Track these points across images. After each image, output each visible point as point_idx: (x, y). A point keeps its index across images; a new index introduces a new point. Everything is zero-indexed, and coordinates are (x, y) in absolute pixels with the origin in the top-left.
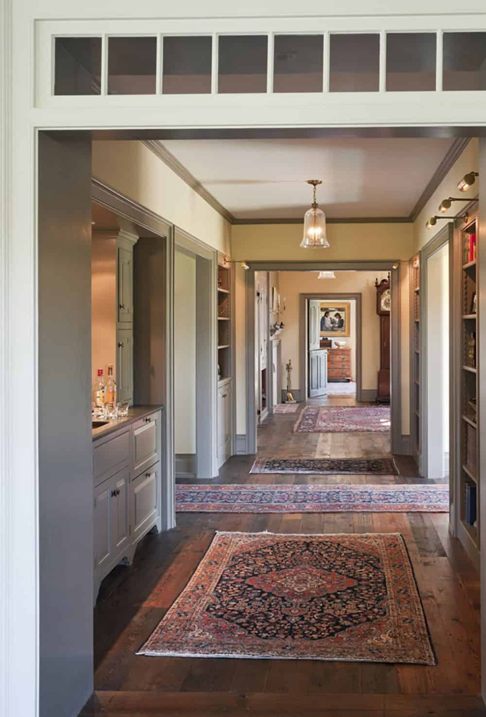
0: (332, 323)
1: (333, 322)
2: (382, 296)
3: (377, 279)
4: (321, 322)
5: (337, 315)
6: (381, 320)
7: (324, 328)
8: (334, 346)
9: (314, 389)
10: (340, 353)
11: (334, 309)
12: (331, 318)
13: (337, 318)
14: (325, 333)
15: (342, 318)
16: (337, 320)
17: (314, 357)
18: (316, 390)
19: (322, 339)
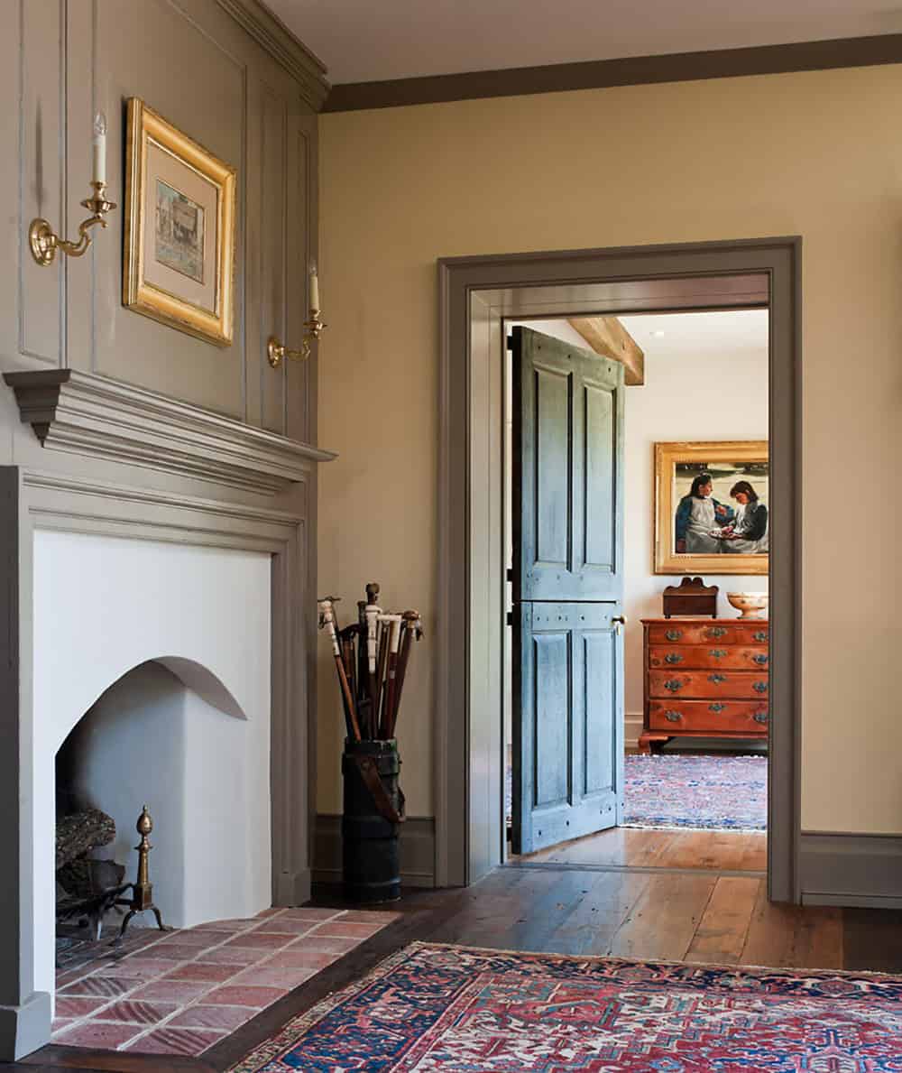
0: (722, 520)
1: (724, 518)
4: (679, 517)
5: (741, 490)
7: (690, 541)
8: (726, 612)
9: (549, 804)
10: (748, 638)
11: (729, 468)
12: (716, 503)
13: (739, 500)
14: (693, 562)
15: (759, 503)
16: (740, 509)
17: (550, 637)
18: (560, 808)
19: (679, 584)
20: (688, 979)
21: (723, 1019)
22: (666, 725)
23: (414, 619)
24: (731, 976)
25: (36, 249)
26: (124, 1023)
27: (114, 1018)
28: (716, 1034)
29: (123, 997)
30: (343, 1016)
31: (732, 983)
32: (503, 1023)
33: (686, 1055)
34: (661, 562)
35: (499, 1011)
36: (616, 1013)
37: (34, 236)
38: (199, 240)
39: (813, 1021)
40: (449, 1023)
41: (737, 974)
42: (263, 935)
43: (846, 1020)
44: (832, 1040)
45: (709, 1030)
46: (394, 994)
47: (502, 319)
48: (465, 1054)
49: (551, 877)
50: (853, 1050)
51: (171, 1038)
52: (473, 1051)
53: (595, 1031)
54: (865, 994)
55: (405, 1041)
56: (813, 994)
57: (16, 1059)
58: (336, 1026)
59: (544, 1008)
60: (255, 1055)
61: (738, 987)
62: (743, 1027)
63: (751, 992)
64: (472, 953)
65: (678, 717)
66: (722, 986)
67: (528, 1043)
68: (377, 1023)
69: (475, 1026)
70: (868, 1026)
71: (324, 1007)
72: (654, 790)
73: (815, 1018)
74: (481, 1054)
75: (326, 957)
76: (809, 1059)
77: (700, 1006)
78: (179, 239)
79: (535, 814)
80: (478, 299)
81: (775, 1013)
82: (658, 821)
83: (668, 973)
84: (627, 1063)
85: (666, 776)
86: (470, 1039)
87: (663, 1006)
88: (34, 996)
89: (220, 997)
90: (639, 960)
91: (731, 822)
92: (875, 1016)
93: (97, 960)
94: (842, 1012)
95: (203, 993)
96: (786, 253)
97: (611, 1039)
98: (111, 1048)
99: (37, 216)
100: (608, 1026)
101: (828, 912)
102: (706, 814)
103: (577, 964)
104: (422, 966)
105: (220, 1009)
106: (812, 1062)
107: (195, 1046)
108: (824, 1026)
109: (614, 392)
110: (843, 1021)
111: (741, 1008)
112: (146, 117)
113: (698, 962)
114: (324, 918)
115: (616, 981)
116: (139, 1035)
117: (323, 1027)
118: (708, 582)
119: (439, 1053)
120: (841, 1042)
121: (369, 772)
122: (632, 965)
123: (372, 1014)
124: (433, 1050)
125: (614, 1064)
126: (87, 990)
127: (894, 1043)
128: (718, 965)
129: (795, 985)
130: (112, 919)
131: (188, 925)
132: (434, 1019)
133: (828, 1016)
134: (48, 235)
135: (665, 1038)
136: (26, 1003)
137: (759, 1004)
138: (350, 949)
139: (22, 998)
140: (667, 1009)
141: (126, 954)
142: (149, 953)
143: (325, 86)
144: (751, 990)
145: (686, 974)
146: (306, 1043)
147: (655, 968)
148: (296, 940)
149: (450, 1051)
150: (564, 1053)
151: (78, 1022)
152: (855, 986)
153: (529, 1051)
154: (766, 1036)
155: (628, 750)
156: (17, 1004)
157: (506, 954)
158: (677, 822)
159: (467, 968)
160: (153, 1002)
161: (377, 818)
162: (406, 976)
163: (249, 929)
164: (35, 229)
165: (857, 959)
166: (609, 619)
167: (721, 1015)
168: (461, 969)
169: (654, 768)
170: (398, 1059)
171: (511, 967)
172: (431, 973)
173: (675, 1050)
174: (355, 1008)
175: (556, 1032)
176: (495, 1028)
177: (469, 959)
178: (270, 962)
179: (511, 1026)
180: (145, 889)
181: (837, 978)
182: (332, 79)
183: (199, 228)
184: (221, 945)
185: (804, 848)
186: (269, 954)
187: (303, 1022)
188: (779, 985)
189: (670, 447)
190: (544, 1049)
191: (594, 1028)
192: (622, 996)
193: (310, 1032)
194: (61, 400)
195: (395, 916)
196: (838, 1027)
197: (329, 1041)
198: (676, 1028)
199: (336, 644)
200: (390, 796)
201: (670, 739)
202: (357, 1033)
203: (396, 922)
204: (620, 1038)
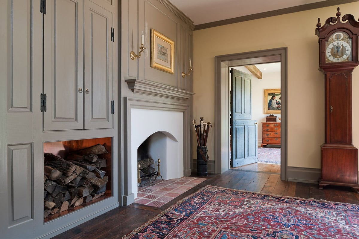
0: (277, 104)
2: (326, 43)
3: (319, 20)
4: (269, 103)
6: (326, 76)
7: (271, 108)
8: (278, 121)
9: (239, 158)
11: (279, 94)
12: (276, 101)
14: (272, 112)
17: (240, 127)
18: (242, 159)
19: (269, 116)
20: (260, 197)
21: (265, 207)
22: (266, 142)
23: (210, 124)
24: (269, 197)
25: (132, 57)
26: (149, 199)
27: (147, 198)
28: (263, 211)
29: (151, 194)
30: (189, 201)
31: (269, 198)
32: (219, 204)
33: (256, 215)
34: (266, 112)
35: (219, 202)
36: (243, 204)
37: (131, 55)
38: (167, 55)
39: (285, 209)
40: (209, 204)
41: (271, 196)
42: (180, 182)
43: (293, 209)
44: (289, 214)
45: (262, 210)
46: (200, 196)
47: (229, 67)
48: (210, 211)
49: (238, 172)
50: (293, 217)
51: (156, 203)
52: (212, 211)
53: (238, 208)
54: (298, 203)
55: (199, 207)
56: (287, 202)
57: (127, 205)
58: (187, 203)
59: (229, 201)
60: (170, 208)
61: (270, 199)
62: (269, 209)
63: (273, 201)
64: (218, 188)
65: (269, 141)
66: (267, 199)
67: (223, 210)
68: (195, 203)
69: (214, 205)
70: (298, 211)
71: (186, 198)
72: (262, 155)
73: (286, 208)
74: (213, 211)
75: (190, 187)
76: (283, 218)
77: (261, 203)
78: (163, 55)
79: (236, 160)
80: (223, 64)
81: (277, 206)
82: (262, 161)
83: (256, 195)
84: (243, 216)
85: (265, 152)
86: (212, 208)
87: (253, 203)
88: (131, 194)
89: (168, 195)
90: (251, 192)
91: (276, 162)
92: (299, 209)
93: (149, 185)
94: (292, 207)
95: (165, 194)
96: (284, 50)
97: (241, 210)
98: (144, 204)
99: (132, 51)
100: (241, 207)
101: (293, 183)
102: (271, 160)
103: (238, 192)
104: (207, 190)
105: (167, 197)
106: (283, 219)
107: (159, 205)
108: (287, 211)
109: (250, 80)
110: (292, 209)
111: (270, 205)
112: (155, 32)
113: (263, 193)
114: (192, 179)
115: (245, 196)
116: (150, 202)
117: (184, 203)
118: (275, 115)
119: (205, 211)
120: (291, 215)
121: (201, 152)
122: (249, 193)
123: (195, 200)
124: (204, 210)
125: (240, 216)
126: (145, 192)
127: (303, 216)
128: (267, 194)
129: (283, 200)
130: (154, 177)
131: (167, 179)
132: (206, 202)
133: (288, 208)
134: (134, 54)
135: (252, 211)
136: (129, 195)
137: (274, 204)
138: (195, 186)
139: (128, 194)
140: (254, 204)
141: (154, 184)
142: (158, 185)
143: (194, 25)
144: (273, 200)
145: (260, 196)
146: (180, 206)
147: (253, 194)
148: (186, 183)
149: (207, 210)
150: (230, 213)
151: (141, 198)
152: (296, 201)
153: (223, 211)
154: (274, 212)
155: (258, 147)
156: (127, 195)
157: (224, 189)
158: (265, 162)
159: (216, 191)
160: (155, 195)
161: (203, 161)
162: (204, 193)
163: (178, 181)
164: (131, 53)
165: (298, 195)
166: (254, 123)
167: (266, 206)
168: (215, 192)
169: (263, 150)
170: (196, 211)
171: (225, 192)
172: (208, 192)
173: (254, 214)
174: (192, 199)
175: (230, 207)
176: (218, 206)
177: (217, 189)
178: (179, 188)
179: (221, 205)
180: (159, 173)
181: (292, 199)
182: (195, 24)
183: (167, 52)
184: (172, 184)
185: (288, 170)
186: (180, 186)
187: (181, 201)
188: (279, 200)
189: (267, 90)
190: (226, 211)
191: (238, 207)
192: (245, 200)
193: (181, 204)
194: (135, 84)
195: (205, 179)
196: (290, 211)
197: (184, 206)
198: (255, 208)
199: (195, 128)
200: (205, 157)
201: (267, 145)
202: (190, 204)
203: (205, 181)
204: (242, 210)
